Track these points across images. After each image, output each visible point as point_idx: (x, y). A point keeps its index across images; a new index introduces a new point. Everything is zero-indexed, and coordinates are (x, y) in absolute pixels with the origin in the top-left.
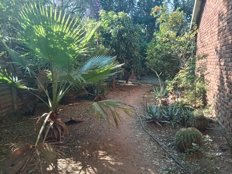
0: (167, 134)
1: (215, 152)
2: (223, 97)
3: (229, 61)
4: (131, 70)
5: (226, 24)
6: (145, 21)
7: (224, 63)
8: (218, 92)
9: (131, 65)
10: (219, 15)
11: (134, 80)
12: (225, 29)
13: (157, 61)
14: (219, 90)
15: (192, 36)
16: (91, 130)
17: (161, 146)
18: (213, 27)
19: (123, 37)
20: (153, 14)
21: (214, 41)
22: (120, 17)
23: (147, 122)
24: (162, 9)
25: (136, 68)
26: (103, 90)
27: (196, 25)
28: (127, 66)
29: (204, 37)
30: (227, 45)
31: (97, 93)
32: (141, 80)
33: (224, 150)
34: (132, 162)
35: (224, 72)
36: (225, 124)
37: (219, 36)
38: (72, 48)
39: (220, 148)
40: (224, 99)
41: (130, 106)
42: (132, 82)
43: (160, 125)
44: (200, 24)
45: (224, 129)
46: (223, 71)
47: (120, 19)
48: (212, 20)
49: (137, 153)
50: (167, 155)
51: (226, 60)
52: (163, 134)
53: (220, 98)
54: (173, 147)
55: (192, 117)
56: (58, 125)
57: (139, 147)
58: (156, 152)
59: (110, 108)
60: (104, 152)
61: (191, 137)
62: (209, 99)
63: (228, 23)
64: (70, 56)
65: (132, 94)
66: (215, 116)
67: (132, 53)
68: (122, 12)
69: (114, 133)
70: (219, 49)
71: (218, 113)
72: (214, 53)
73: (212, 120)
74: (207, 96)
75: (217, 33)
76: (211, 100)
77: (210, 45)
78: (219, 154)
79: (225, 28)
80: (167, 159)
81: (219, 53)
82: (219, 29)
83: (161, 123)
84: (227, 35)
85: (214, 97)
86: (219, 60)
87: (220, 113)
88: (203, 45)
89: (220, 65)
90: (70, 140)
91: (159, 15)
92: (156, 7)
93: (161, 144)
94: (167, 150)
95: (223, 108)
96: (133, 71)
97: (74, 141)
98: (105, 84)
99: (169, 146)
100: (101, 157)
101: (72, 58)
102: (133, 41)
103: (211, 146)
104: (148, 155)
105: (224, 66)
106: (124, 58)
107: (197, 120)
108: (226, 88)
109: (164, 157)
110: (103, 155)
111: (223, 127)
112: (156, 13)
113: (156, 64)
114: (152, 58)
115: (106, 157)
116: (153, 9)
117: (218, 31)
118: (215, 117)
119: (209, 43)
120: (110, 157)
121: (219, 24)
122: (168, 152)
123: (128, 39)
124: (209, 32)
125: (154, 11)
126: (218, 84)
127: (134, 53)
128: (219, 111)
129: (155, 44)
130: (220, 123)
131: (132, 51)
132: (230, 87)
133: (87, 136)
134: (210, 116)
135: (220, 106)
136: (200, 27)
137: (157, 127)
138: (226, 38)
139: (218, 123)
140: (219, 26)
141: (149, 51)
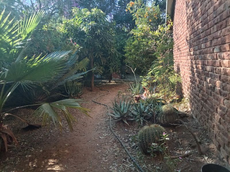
0: (134, 133)
1: (184, 150)
2: (195, 89)
3: (197, 49)
4: (110, 68)
5: (192, 10)
6: (125, 19)
7: (193, 52)
8: (190, 84)
9: (110, 63)
10: (186, 3)
11: (117, 79)
12: (192, 16)
13: (135, 58)
14: (191, 81)
15: (167, 29)
16: (50, 135)
17: (124, 148)
18: (183, 16)
19: (97, 33)
20: (128, 10)
21: (185, 30)
22: (93, 13)
23: (116, 121)
24: (137, 4)
25: (114, 65)
26: (77, 90)
27: (170, 17)
28: (105, 64)
29: (178, 29)
30: (194, 32)
31: (70, 94)
32: (125, 78)
33: (193, 147)
34: (84, 170)
35: (194, 62)
36: (198, 118)
37: (188, 24)
38: (3, 40)
39: (189, 145)
40: (195, 91)
41: (105, 105)
42: (115, 81)
43: (127, 123)
44: (174, 17)
45: (197, 124)
46: (192, 61)
47: (93, 16)
48: (182, 9)
49: (95, 158)
50: (128, 159)
51: (194, 49)
52: (130, 133)
53: (192, 90)
54: (137, 148)
55: (161, 112)
56: (2, 132)
57: (100, 151)
58: (116, 156)
59: (62, 109)
60: (55, 161)
61: (153, 135)
62: (185, 93)
63: (193, 9)
64: (2, 50)
65: (111, 93)
66: (190, 109)
67: (108, 50)
68: (95, 9)
69: (76, 137)
70: (188, 39)
71: (192, 107)
72: (186, 44)
73: (187, 115)
74: (183, 90)
75: (186, 21)
76: (186, 93)
77: (182, 36)
78: (188, 152)
79: (192, 14)
80: (127, 163)
81: (189, 42)
82: (187, 17)
83: (130, 121)
84: (193, 21)
85: (188, 90)
86: (190, 49)
87: (193, 106)
88: (178, 37)
89: (191, 55)
90: (22, 148)
91: (135, 10)
92: (131, 3)
93: (124, 145)
94: (129, 153)
95: (195, 101)
96: (111, 69)
97: (27, 150)
98: (80, 84)
99: (133, 147)
100: (49, 167)
101: (5, 52)
102: (108, 38)
103: (181, 143)
104: (107, 160)
105: (194, 55)
106: (100, 56)
107: (166, 115)
108: (196, 78)
109: (125, 161)
110: (52, 164)
111: (197, 121)
112: (131, 9)
113: (135, 61)
114: (130, 55)
115: (54, 167)
116: (128, 4)
117: (186, 20)
118: (190, 111)
119: (181, 34)
120: (60, 166)
121: (187, 12)
122: (130, 155)
123: (102, 36)
124: (181, 22)
125: (129, 6)
126: (191, 76)
127: (110, 50)
128: (193, 104)
129: (133, 41)
130: (194, 117)
131: (109, 48)
132: (199, 77)
133: (44, 142)
134: (185, 110)
135: (193, 98)
136: (175, 19)
137: (125, 126)
138: (193, 25)
139: (193, 117)
140: (187, 14)
141: (127, 48)
